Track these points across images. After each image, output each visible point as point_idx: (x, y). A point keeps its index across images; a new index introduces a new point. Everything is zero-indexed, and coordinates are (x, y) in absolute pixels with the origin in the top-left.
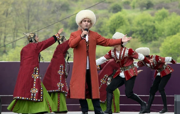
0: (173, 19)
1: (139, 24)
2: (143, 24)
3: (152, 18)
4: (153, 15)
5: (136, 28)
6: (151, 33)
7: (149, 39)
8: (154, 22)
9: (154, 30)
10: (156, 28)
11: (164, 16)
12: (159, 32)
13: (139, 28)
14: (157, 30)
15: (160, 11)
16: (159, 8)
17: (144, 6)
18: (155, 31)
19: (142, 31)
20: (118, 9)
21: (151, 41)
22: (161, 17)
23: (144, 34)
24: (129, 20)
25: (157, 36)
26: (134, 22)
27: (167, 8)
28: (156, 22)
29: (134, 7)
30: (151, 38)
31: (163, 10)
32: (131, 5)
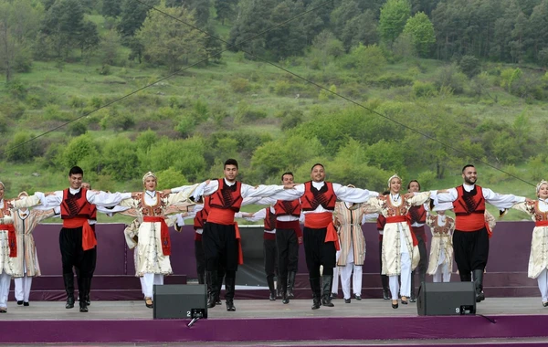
0: (164, 145)
1: (111, 152)
2: (118, 154)
3: (133, 144)
4: (133, 138)
5: (108, 159)
6: (131, 167)
7: (128, 176)
8: (135, 151)
9: (136, 161)
10: (139, 159)
11: (151, 141)
12: (142, 165)
13: (113, 159)
14: (140, 162)
15: (144, 134)
16: (143, 128)
17: (121, 126)
18: (137, 164)
19: (117, 163)
20: (81, 130)
21: (131, 178)
22: (145, 142)
23: (120, 168)
24: (98, 147)
25: (140, 172)
26: (105, 150)
27: (153, 129)
28: (139, 149)
29: (104, 127)
30: (130, 173)
31: (149, 132)
32: (101, 123)
